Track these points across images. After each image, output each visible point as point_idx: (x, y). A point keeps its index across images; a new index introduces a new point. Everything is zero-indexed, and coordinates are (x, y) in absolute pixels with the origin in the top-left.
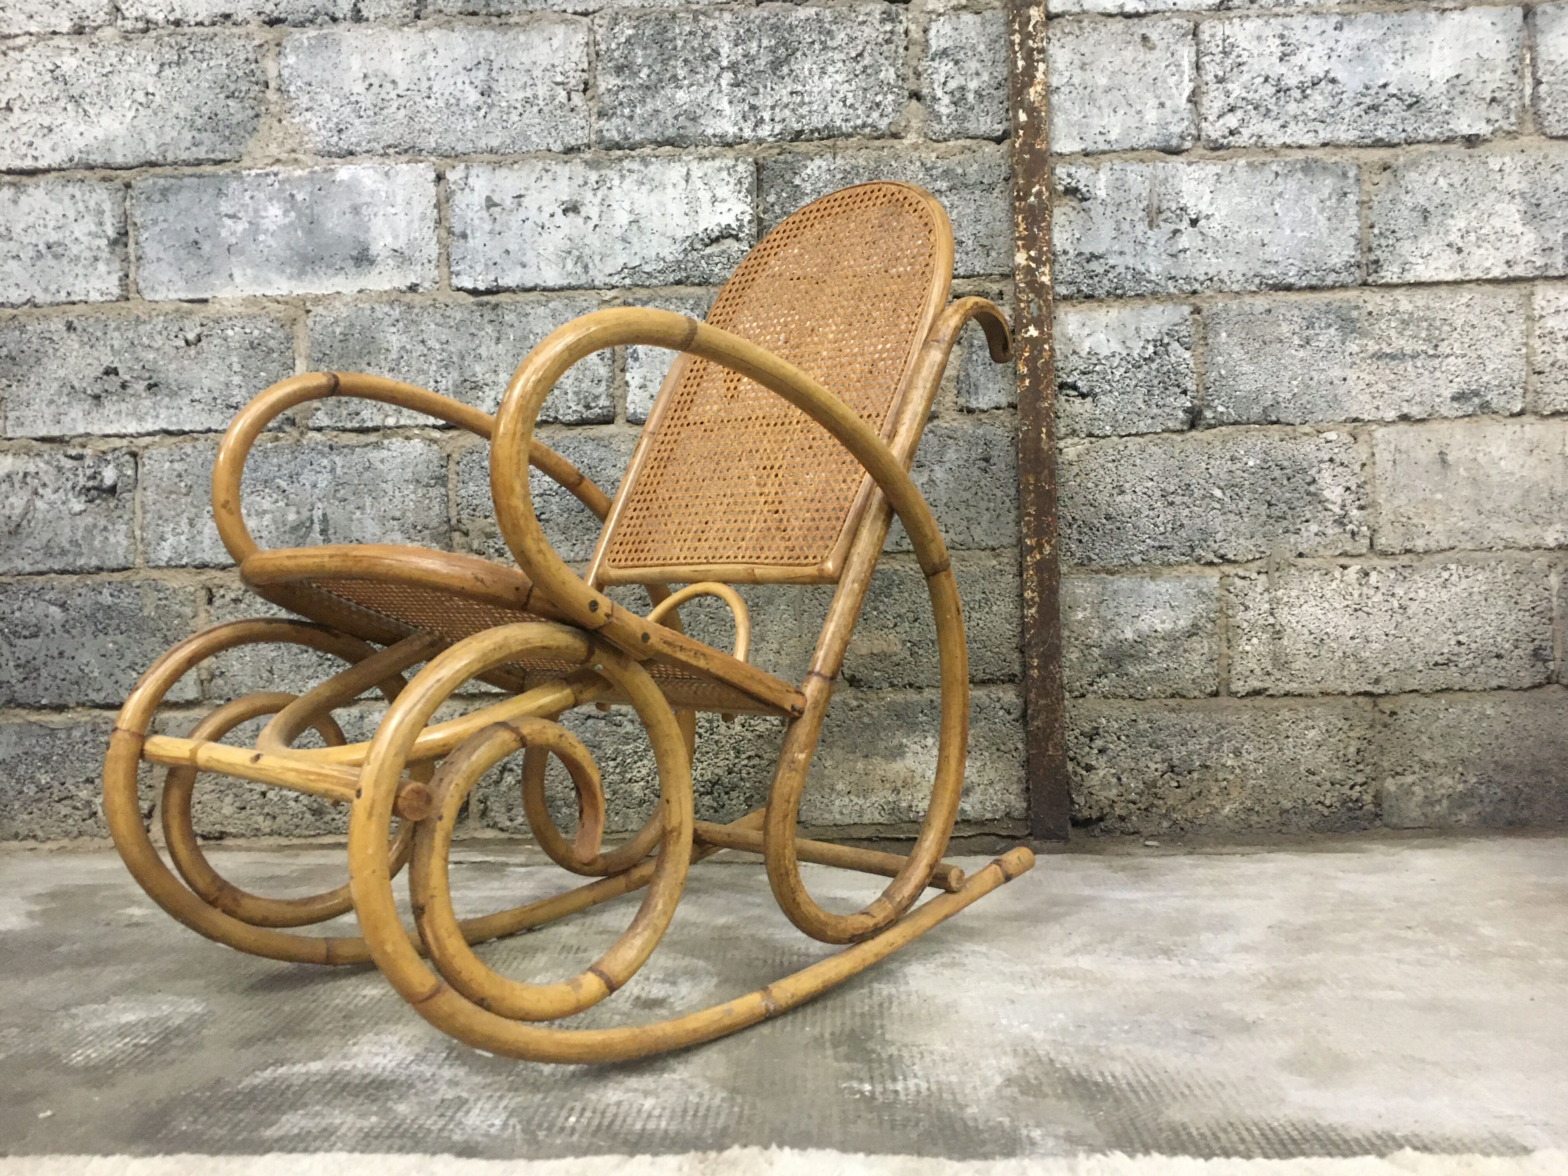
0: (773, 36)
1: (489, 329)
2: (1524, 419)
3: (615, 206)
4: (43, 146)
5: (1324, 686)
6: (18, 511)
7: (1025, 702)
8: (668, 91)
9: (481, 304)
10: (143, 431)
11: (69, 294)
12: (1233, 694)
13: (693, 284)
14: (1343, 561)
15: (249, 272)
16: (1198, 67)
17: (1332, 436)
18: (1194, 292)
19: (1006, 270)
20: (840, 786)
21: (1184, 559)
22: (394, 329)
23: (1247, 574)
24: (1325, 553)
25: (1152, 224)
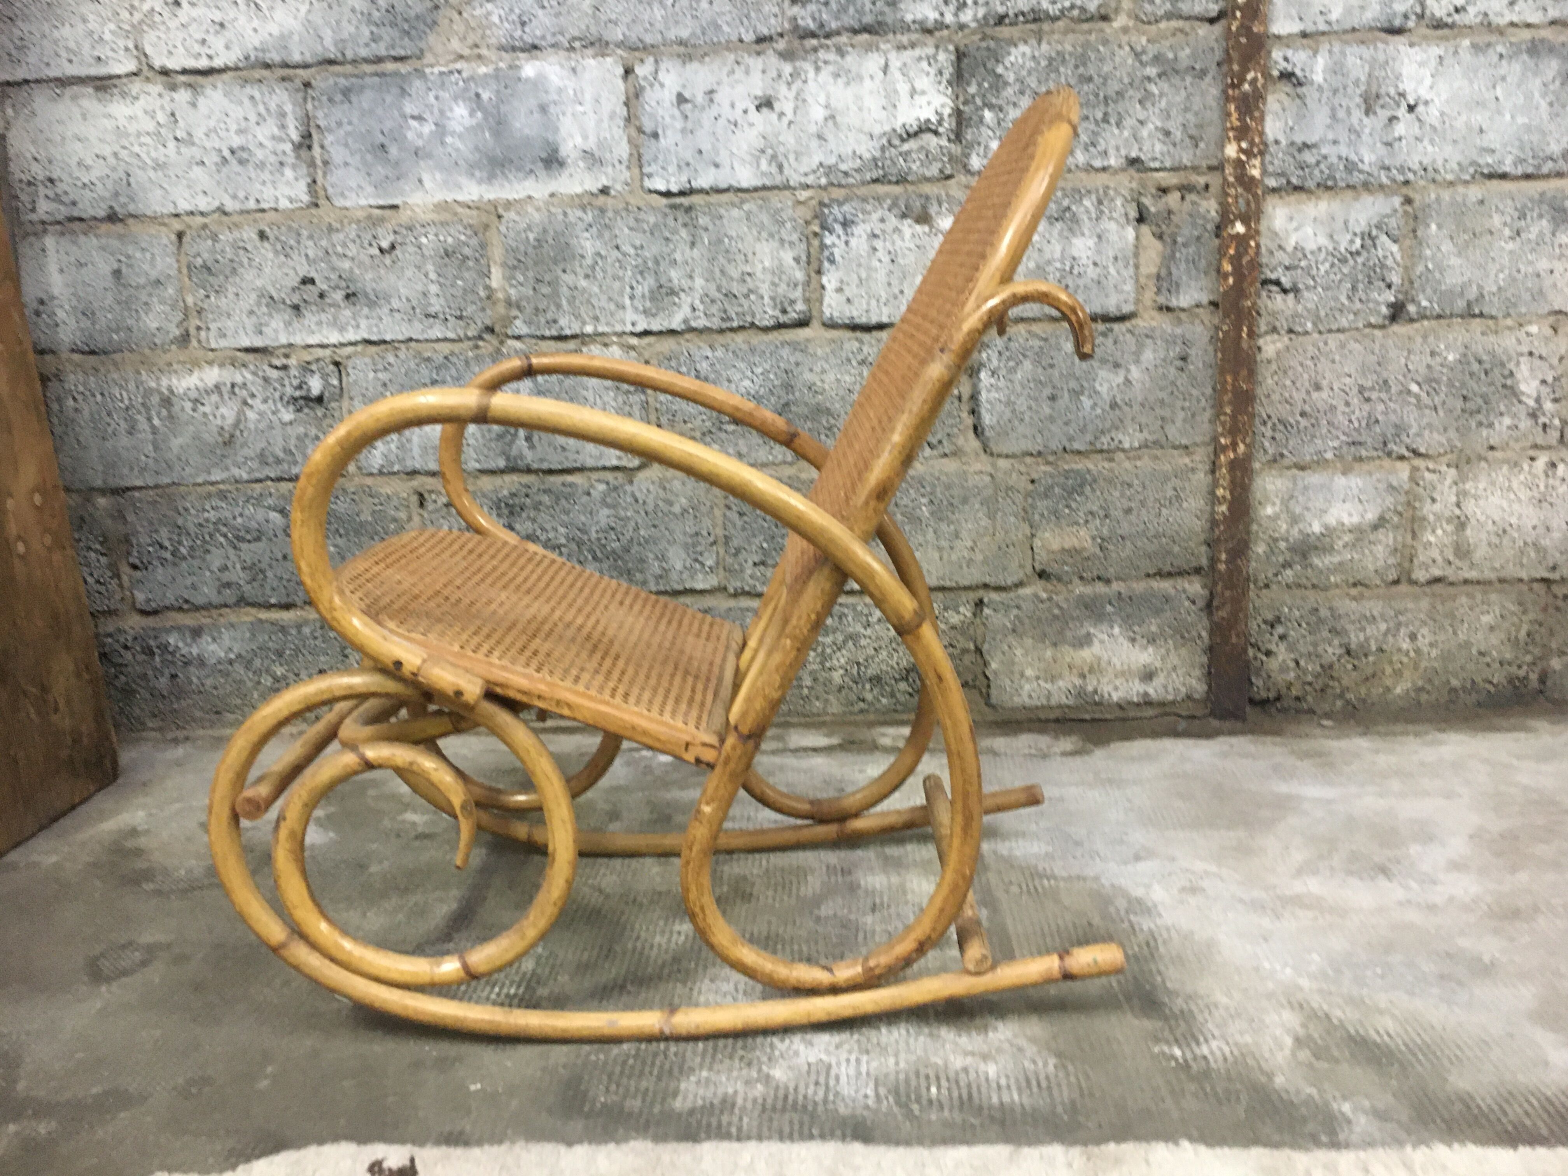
1: (684, 233)
3: (810, 100)
4: (217, 43)
5: (1503, 574)
6: (229, 422)
7: (1211, 593)
9: (673, 207)
10: (345, 341)
11: (258, 201)
12: (1413, 582)
13: (890, 182)
14: (1532, 453)
15: (438, 176)
17: (1534, 329)
18: (1406, 183)
19: (1214, 162)
20: (1029, 672)
21: (1375, 454)
22: (587, 235)
23: (1438, 467)
24: (1517, 447)
25: (1369, 111)
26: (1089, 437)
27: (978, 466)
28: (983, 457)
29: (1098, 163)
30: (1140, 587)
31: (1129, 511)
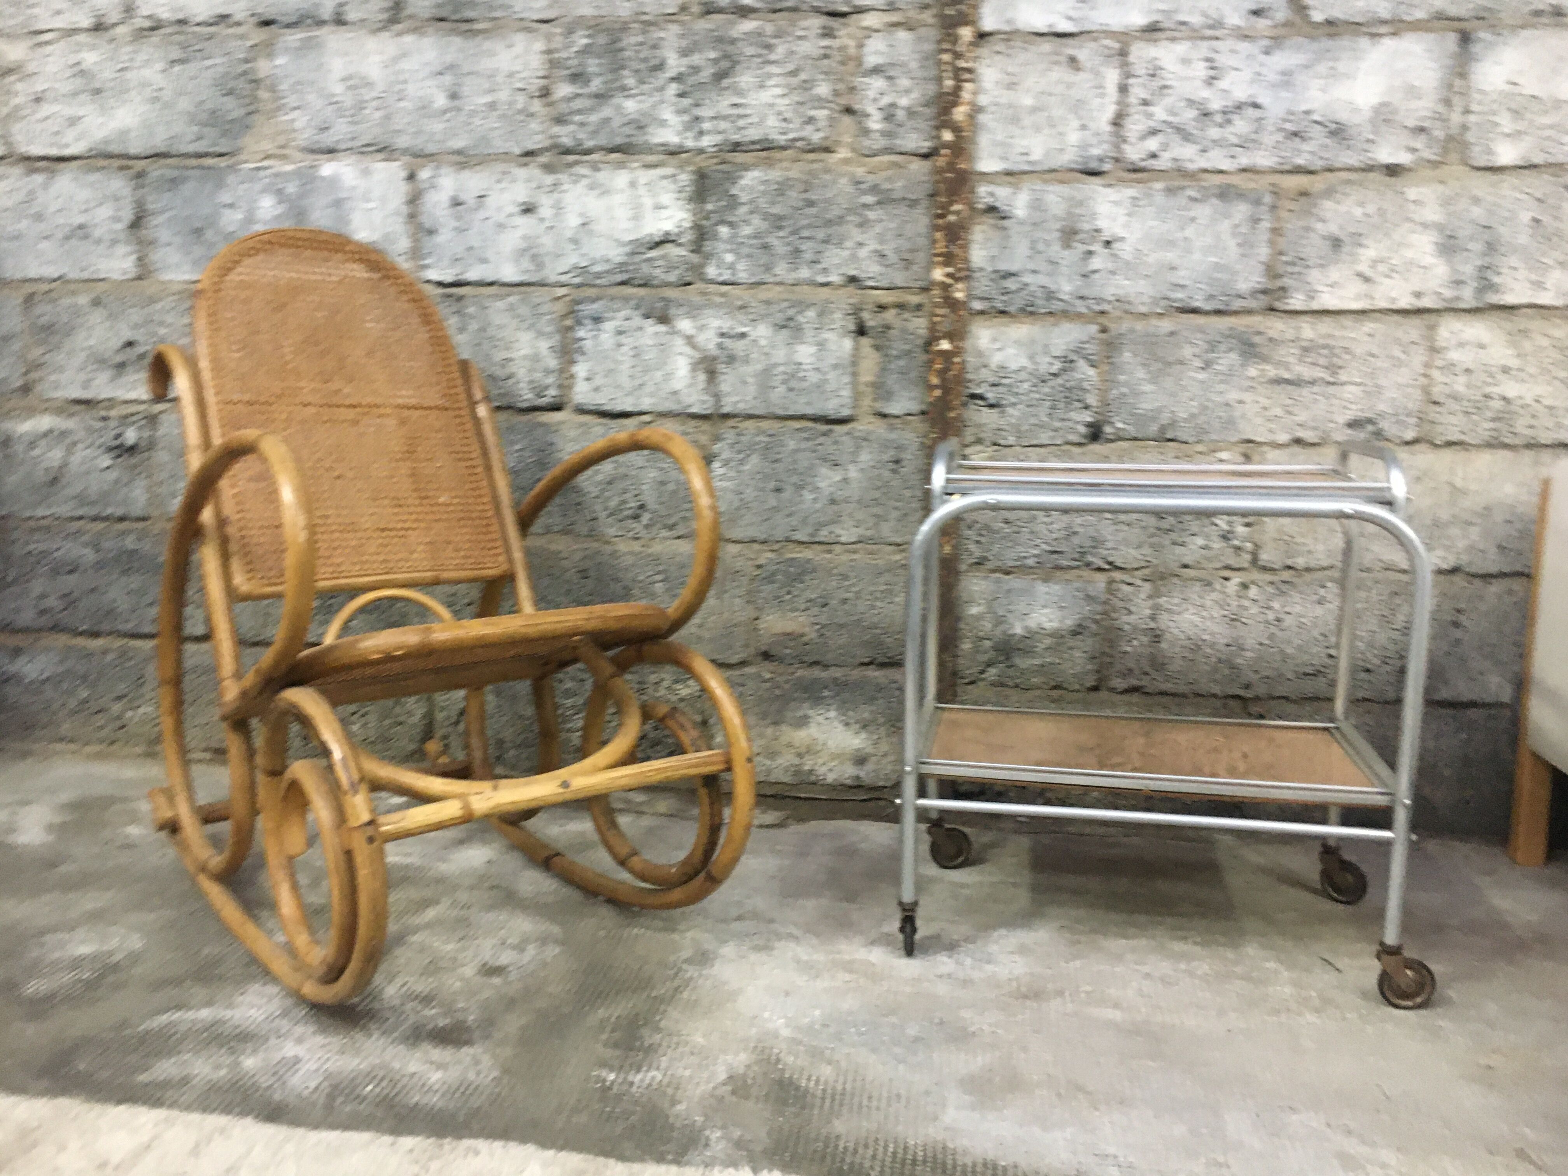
0: (716, 49)
2: (1417, 447)
3: (567, 208)
5: (1196, 688)
6: (56, 464)
8: (617, 100)
9: (447, 296)
11: (94, 272)
13: (635, 285)
14: (1227, 573)
16: (1123, 89)
17: (1226, 456)
18: (1103, 312)
19: (924, 284)
21: (1075, 564)
23: (1133, 581)
24: (1210, 565)
25: (1067, 245)
26: (810, 530)
29: (821, 279)
30: (856, 674)
31: (843, 601)
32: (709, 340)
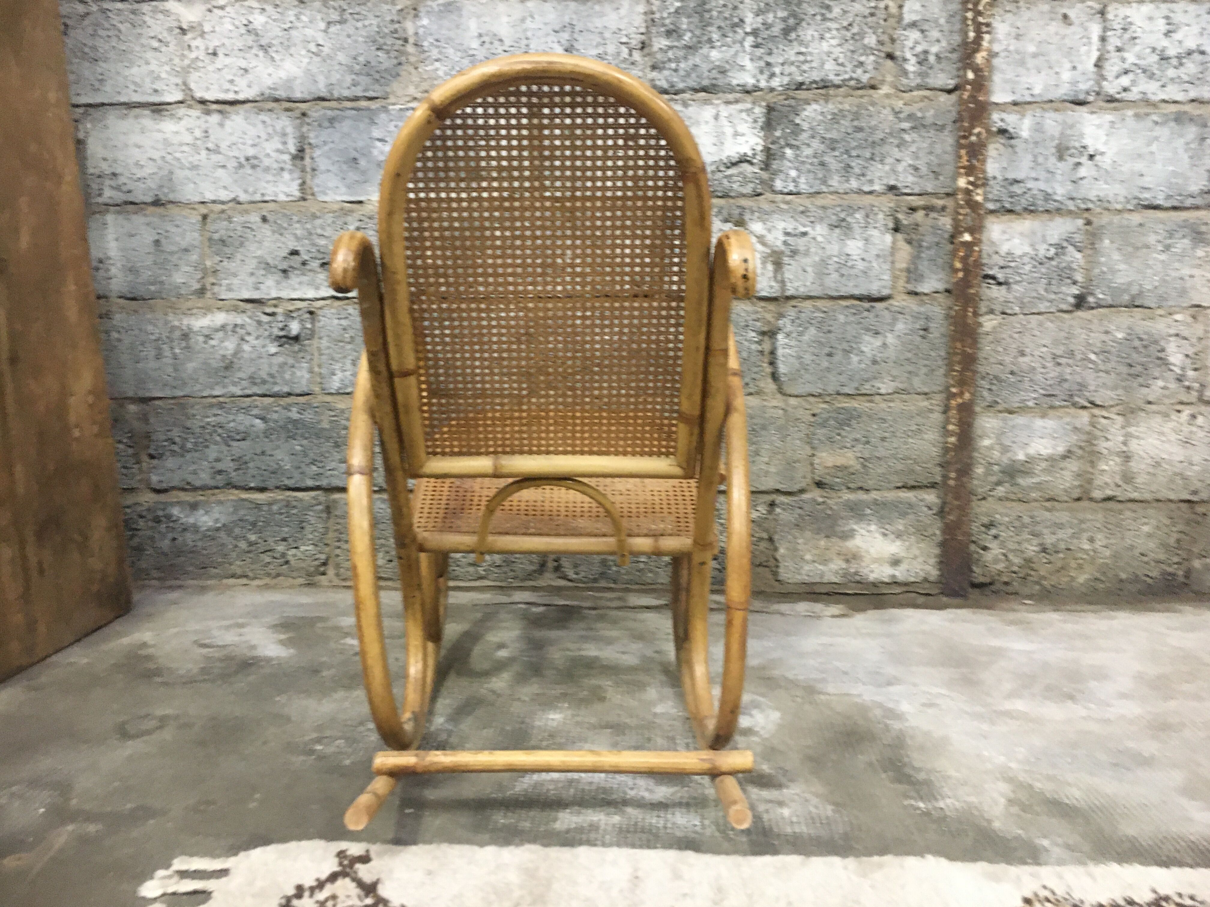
0: (785, 9)
4: (242, 83)
5: (1158, 496)
6: (231, 352)
7: (944, 502)
8: (705, 50)
10: (318, 296)
11: (263, 195)
12: (1091, 499)
14: (1180, 407)
16: (1103, 39)
17: (1178, 317)
18: (1088, 210)
19: (950, 191)
20: (808, 557)
21: (1064, 404)
23: (1110, 415)
24: (1167, 401)
25: (1061, 158)
26: (856, 385)
27: (775, 403)
28: (779, 396)
29: (866, 188)
30: (891, 495)
31: (883, 439)
32: (776, 239)
